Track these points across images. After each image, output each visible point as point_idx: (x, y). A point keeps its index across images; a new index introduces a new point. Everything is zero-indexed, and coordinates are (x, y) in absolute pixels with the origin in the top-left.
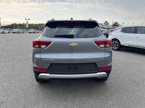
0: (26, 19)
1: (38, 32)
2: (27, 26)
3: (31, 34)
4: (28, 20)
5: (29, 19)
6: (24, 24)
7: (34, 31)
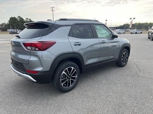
0: (131, 19)
1: (141, 33)
2: (131, 27)
3: (132, 35)
4: (132, 19)
5: (134, 18)
6: (136, 23)
7: (136, 31)
